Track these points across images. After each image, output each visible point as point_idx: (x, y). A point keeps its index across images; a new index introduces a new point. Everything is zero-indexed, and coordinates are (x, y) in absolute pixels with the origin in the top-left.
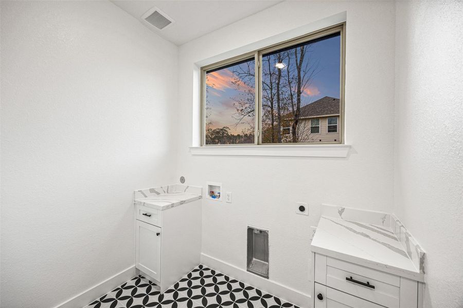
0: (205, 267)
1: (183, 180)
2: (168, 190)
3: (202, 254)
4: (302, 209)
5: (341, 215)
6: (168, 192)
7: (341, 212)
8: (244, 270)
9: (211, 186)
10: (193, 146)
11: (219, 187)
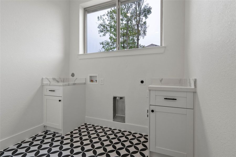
0: (88, 124)
1: (73, 75)
2: (64, 80)
3: (86, 117)
4: (142, 82)
5: (161, 82)
6: (64, 82)
7: (161, 81)
8: (111, 120)
9: (91, 77)
10: (80, 54)
11: (96, 76)
